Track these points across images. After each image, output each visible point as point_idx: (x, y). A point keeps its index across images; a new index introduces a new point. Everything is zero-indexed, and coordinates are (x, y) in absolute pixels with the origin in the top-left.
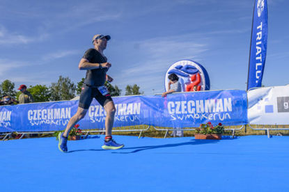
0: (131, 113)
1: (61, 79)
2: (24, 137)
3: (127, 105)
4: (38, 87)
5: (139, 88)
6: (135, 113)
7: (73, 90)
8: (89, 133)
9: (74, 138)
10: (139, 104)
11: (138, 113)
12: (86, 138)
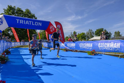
0: (116, 47)
1: (89, 30)
2: (79, 52)
3: (114, 44)
4: (82, 33)
5: (120, 32)
6: (117, 47)
7: (93, 34)
8: (98, 53)
9: (93, 54)
10: (120, 44)
11: (119, 47)
12: (97, 55)
